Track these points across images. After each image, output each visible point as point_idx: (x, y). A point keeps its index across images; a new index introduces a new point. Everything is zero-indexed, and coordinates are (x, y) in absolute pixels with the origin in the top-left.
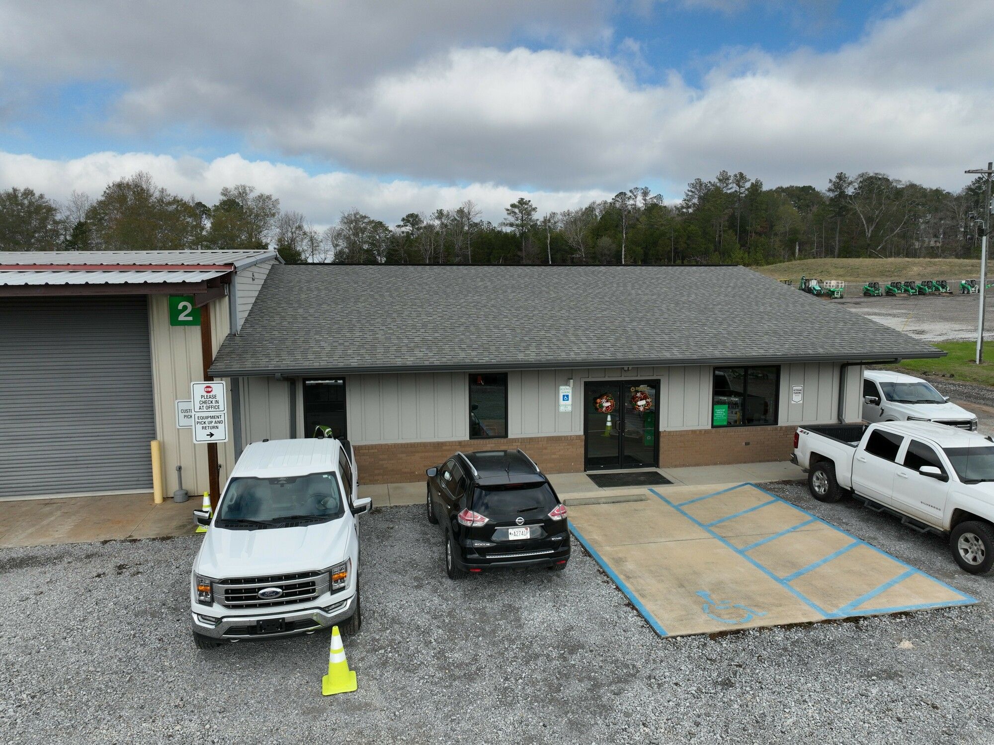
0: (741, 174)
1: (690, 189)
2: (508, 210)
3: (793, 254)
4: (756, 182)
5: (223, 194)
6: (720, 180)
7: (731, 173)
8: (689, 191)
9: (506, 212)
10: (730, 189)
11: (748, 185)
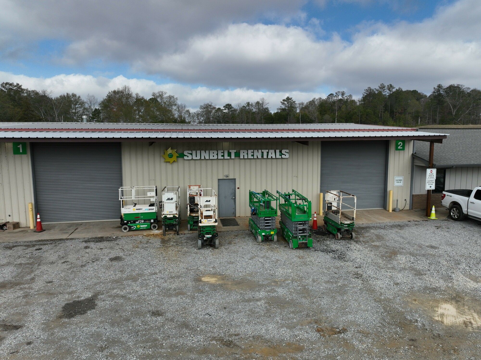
0: (391, 85)
1: (365, 92)
2: (281, 102)
3: (417, 122)
4: (399, 89)
5: (153, 95)
6: (380, 88)
7: (386, 85)
8: (364, 93)
9: (281, 103)
10: (385, 92)
11: (394, 90)
